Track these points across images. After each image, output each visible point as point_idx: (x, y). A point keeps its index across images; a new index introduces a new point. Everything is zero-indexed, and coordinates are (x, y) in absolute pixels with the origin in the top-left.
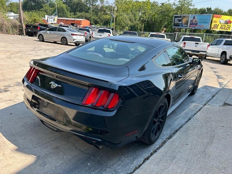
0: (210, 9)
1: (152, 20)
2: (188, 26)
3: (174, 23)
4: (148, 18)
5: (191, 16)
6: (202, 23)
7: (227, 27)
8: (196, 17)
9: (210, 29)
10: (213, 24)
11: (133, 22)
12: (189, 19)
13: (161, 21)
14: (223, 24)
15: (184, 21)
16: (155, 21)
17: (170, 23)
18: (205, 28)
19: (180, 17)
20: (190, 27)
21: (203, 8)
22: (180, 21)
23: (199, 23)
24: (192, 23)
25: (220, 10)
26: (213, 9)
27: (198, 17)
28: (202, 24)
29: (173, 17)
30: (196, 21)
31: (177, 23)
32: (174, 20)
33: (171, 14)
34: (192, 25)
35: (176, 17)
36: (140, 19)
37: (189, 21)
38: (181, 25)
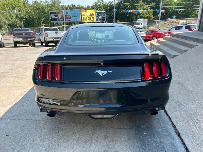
0: (74, 5)
1: (29, 17)
2: (65, 20)
3: (51, 18)
4: (26, 15)
5: (64, 11)
6: (75, 16)
7: (92, 19)
8: (68, 13)
9: (82, 21)
10: (83, 17)
11: (10, 20)
12: (63, 14)
13: (39, 17)
14: (89, 17)
15: (60, 16)
16: (33, 17)
17: (47, 19)
18: (77, 20)
19: (56, 13)
20: (66, 21)
21: (69, 5)
22: (56, 16)
23: (72, 17)
24: (66, 17)
25: (81, 6)
26: (76, 6)
27: (70, 13)
28: (75, 18)
29: (49, 13)
30: (69, 16)
31: (54, 18)
32: (51, 16)
33: (46, 11)
34: (67, 19)
35: (51, 13)
36: (17, 17)
37: (64, 16)
38: (58, 20)
